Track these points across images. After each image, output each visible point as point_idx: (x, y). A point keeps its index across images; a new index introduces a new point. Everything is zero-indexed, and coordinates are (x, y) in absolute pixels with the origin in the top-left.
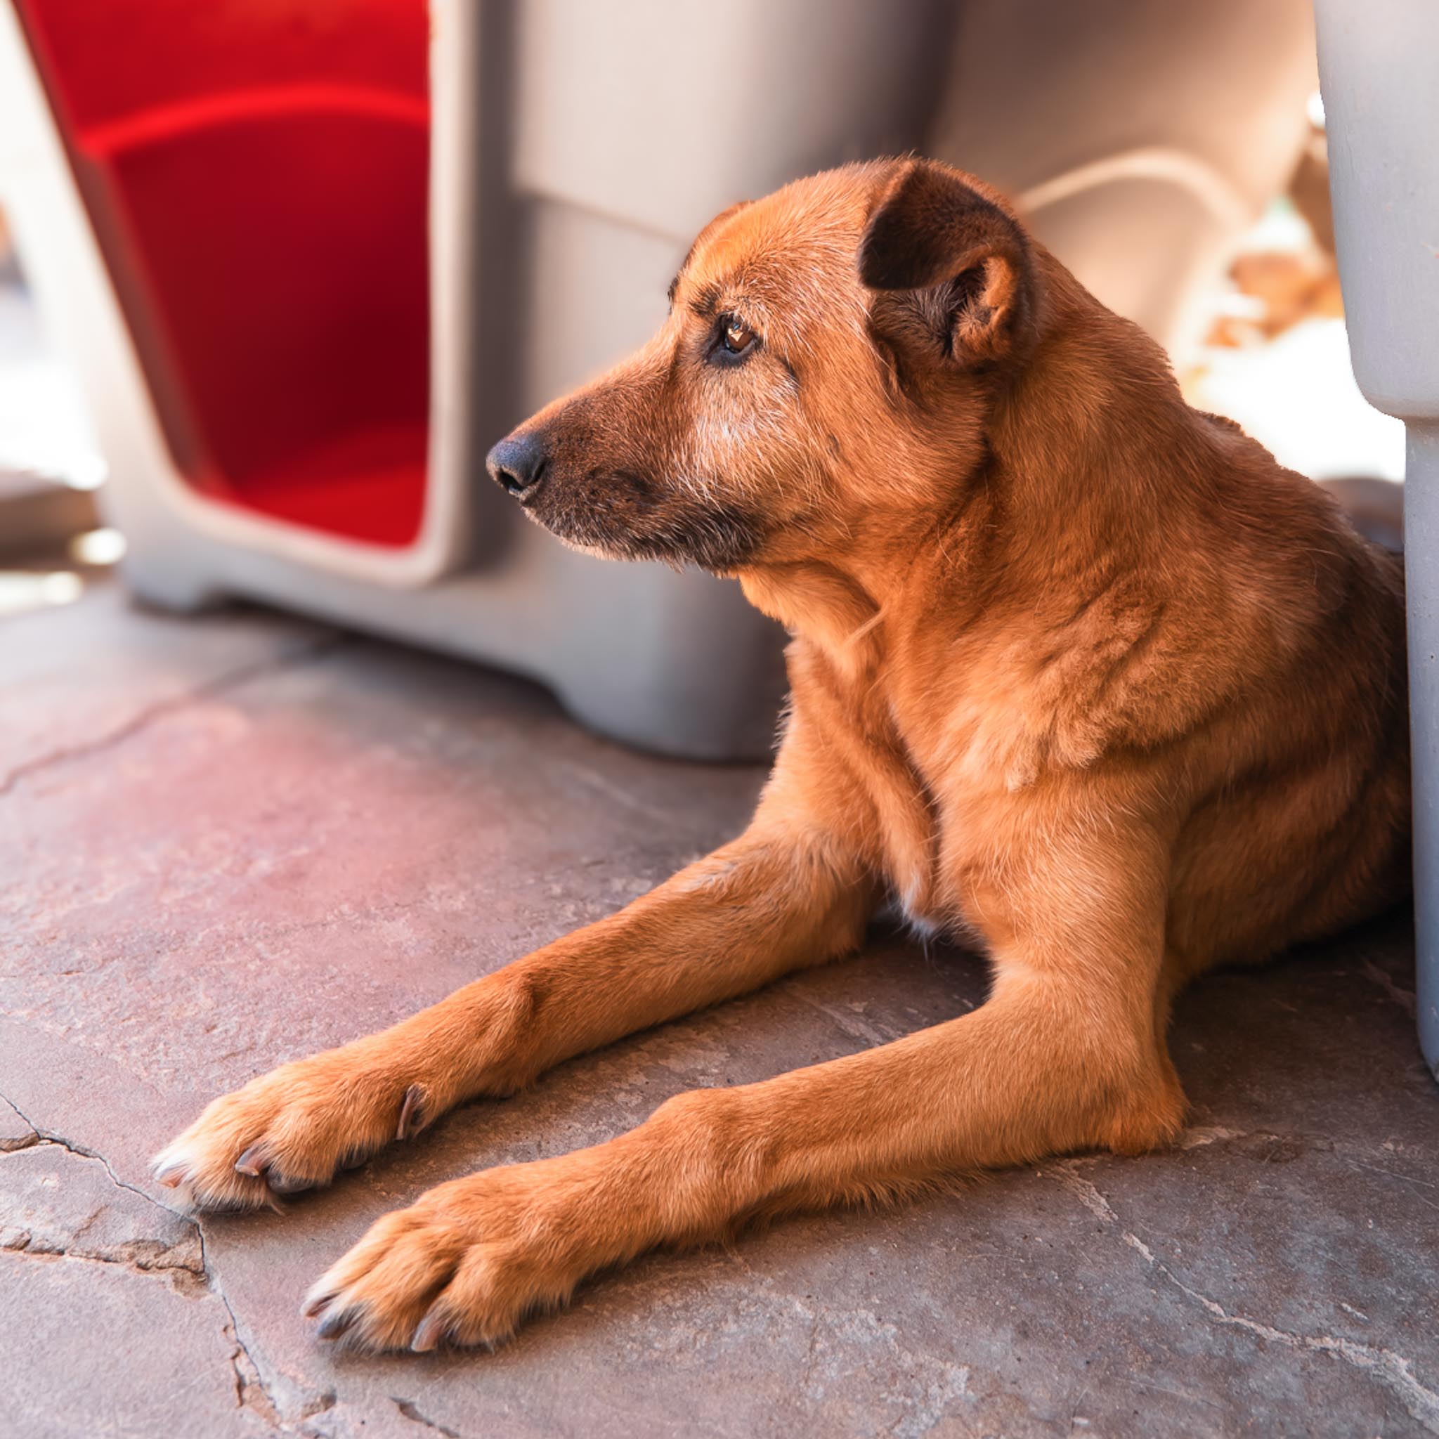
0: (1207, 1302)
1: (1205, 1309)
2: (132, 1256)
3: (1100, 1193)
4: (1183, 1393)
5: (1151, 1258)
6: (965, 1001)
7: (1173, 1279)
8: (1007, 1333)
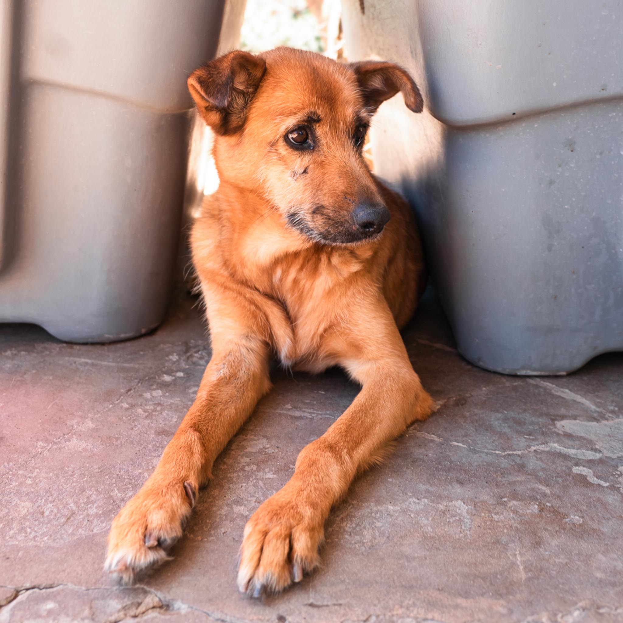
0: (494, 452)
1: (495, 453)
2: (125, 615)
3: (429, 433)
4: (518, 479)
5: (465, 446)
6: (320, 392)
7: (478, 449)
8: (457, 486)
